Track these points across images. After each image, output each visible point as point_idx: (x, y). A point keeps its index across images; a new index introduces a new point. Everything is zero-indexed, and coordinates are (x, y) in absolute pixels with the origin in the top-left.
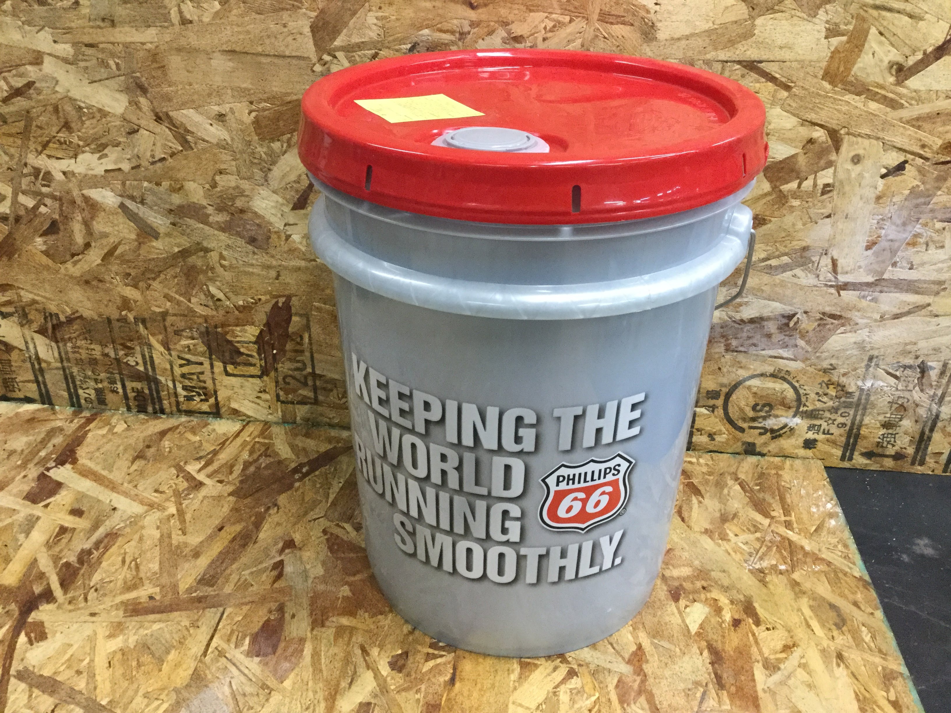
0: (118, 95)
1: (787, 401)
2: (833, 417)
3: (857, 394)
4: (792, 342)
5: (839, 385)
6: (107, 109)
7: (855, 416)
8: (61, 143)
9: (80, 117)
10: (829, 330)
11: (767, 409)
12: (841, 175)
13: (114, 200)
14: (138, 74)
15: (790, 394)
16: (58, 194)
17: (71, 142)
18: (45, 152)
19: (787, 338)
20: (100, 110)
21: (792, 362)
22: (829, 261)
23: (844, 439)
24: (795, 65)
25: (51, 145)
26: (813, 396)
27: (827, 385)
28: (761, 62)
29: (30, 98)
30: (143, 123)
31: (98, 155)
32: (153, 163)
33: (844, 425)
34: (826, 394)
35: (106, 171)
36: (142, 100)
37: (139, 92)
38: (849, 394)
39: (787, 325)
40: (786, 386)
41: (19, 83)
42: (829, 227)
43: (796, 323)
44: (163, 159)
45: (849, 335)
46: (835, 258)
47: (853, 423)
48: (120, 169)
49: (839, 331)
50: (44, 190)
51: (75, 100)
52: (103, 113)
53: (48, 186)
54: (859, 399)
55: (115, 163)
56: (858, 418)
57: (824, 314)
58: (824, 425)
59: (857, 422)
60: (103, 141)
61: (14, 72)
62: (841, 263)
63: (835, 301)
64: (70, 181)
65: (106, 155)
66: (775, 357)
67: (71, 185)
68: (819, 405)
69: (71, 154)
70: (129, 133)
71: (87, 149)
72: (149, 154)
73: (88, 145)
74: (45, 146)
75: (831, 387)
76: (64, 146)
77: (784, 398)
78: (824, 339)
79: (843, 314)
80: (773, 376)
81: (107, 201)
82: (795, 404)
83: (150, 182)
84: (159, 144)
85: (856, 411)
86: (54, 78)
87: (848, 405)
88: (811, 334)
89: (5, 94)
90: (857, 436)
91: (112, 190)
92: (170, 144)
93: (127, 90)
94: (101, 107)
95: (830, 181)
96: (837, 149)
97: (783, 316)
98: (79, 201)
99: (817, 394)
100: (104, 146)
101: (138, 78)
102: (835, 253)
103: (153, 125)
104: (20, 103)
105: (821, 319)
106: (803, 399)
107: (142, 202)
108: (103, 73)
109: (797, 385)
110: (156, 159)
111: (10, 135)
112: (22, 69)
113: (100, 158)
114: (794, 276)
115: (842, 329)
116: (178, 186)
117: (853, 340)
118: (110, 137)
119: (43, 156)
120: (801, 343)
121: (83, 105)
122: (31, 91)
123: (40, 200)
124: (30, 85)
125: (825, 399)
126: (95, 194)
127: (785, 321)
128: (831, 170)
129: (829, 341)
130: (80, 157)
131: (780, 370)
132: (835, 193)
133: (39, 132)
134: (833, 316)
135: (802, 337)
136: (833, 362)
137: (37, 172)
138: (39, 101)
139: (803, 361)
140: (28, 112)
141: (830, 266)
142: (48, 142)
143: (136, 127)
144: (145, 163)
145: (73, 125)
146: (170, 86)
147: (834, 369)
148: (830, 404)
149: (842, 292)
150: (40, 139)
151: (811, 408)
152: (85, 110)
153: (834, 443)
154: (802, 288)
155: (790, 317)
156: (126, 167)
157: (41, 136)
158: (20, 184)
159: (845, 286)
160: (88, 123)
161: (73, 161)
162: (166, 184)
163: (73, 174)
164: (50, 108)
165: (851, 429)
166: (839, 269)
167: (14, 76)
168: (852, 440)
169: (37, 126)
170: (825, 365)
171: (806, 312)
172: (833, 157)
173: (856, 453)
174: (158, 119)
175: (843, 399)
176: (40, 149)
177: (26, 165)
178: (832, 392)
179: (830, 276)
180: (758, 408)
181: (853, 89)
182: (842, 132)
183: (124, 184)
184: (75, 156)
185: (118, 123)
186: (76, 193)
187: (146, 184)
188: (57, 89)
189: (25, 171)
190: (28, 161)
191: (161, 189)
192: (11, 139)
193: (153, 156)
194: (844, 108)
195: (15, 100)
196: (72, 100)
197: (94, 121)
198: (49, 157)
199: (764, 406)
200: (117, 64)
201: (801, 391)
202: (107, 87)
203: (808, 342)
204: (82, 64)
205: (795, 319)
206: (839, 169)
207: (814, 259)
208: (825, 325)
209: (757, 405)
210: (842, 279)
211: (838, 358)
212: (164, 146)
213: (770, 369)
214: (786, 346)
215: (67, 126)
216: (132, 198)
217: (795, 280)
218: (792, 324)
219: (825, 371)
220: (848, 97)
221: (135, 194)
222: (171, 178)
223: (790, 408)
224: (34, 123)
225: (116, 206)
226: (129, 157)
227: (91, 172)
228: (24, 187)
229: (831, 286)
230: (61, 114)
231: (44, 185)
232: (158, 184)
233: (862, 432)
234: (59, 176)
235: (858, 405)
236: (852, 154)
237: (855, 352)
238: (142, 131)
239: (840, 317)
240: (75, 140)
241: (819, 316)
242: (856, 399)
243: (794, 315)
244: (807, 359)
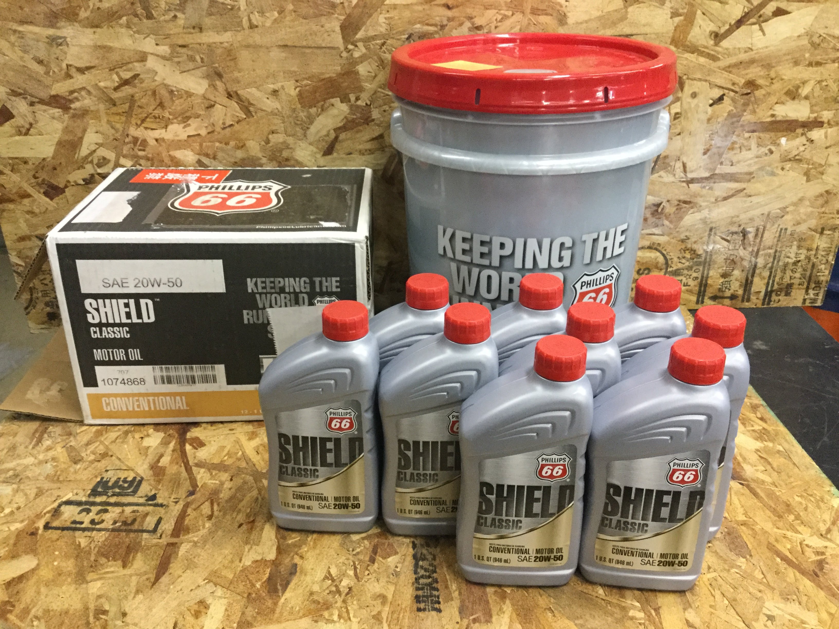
0: (201, 81)
1: (659, 265)
2: (689, 273)
3: (704, 255)
4: (660, 223)
5: (692, 250)
6: (192, 91)
7: (703, 271)
8: (155, 118)
9: (172, 98)
10: (684, 212)
11: (646, 272)
12: (685, 106)
13: (193, 158)
14: (217, 65)
15: (661, 259)
16: (150, 156)
17: (163, 117)
18: (143, 125)
19: (657, 221)
20: (187, 92)
21: (662, 237)
22: (681, 164)
23: (697, 288)
24: (653, 36)
25: (148, 120)
26: (676, 259)
27: (684, 251)
28: (632, 35)
29: (135, 87)
30: (218, 100)
31: (183, 125)
32: (224, 129)
33: (697, 278)
34: (684, 257)
35: (189, 136)
36: (218, 83)
37: (216, 77)
38: (699, 256)
39: (657, 211)
40: (658, 254)
41: (127, 75)
42: (680, 141)
43: (663, 209)
44: (231, 125)
45: (696, 214)
46: (685, 161)
47: (702, 277)
48: (199, 135)
49: (690, 212)
50: (141, 153)
51: (169, 86)
52: (189, 94)
53: (144, 150)
54: (706, 259)
55: (196, 130)
56: (706, 272)
57: (679, 201)
58: (684, 280)
59: (705, 275)
60: (188, 114)
61: (124, 68)
62: (689, 165)
63: (686, 192)
64: (161, 145)
65: (189, 125)
66: (651, 234)
67: (160, 149)
68: (680, 266)
69: (163, 125)
70: (208, 108)
71: (175, 121)
72: (221, 122)
73: (176, 118)
74: (143, 121)
75: (687, 252)
76: (158, 120)
77: (658, 263)
78: (681, 218)
79: (692, 200)
80: (650, 248)
81: (187, 159)
82: (664, 266)
83: (221, 143)
84: (229, 114)
85: (704, 267)
86: (154, 71)
87: (698, 264)
88: (672, 216)
89: (117, 84)
90: (706, 285)
91: (192, 150)
92: (238, 114)
93: (207, 76)
94: (187, 89)
95: (678, 110)
96: (682, 90)
97: (654, 205)
98: (167, 160)
99: (679, 258)
100: (188, 118)
101: (216, 67)
102: (684, 159)
103: (225, 101)
104: (127, 90)
105: (678, 205)
106: (670, 262)
107: (214, 158)
108: (191, 65)
109: (665, 252)
110: (227, 125)
111: (118, 114)
112: (130, 66)
113: (184, 127)
114: (660, 177)
115: (692, 211)
116: (242, 144)
117: (699, 218)
118: (193, 112)
119: (142, 128)
120: (666, 223)
121: (174, 89)
122: (136, 81)
123: (136, 161)
124: (136, 76)
125: (683, 261)
126: (179, 154)
127: (655, 208)
128: (678, 104)
129: (684, 220)
130: (170, 127)
131: (654, 244)
132: (682, 118)
133: (140, 110)
134: (685, 202)
135: (667, 218)
136: (687, 234)
137: (135, 140)
138: (142, 88)
139: (668, 236)
140: (133, 96)
141: (682, 168)
142: (146, 117)
143: (213, 103)
144: (218, 129)
145: (166, 104)
146: (239, 72)
147: (688, 239)
148: (687, 264)
149: (690, 185)
150: (140, 116)
151: (675, 268)
152: (176, 93)
153: (690, 292)
154: (665, 184)
155: (659, 205)
156: (203, 132)
157: (141, 113)
158: (122, 150)
159: (692, 181)
160: (177, 102)
161: (164, 130)
162: (232, 143)
163: (163, 140)
164: (150, 93)
165: (702, 280)
166: (688, 169)
167: (125, 70)
168: (702, 289)
169: (139, 107)
170: (683, 236)
171: (668, 201)
172: (680, 94)
173: (706, 298)
174: (230, 96)
175: (695, 260)
176: (139, 122)
177: (128, 135)
178: (688, 255)
179: (682, 175)
180: (641, 272)
181: (689, 49)
182: (685, 77)
183: (201, 145)
184: (166, 127)
185: (200, 101)
186: (164, 154)
187: (217, 144)
188: (156, 78)
189: (127, 140)
190: (129, 133)
191: (229, 147)
192: (118, 117)
193: (224, 124)
194: (685, 62)
195: (123, 88)
196: (166, 86)
197: (182, 100)
198: (146, 128)
199: (645, 270)
200: (202, 59)
201: (668, 257)
202: (193, 75)
203: (671, 222)
204: (176, 60)
205: (662, 206)
206: (684, 103)
207: (671, 164)
208: (681, 209)
209: (640, 270)
210: (690, 176)
211: (690, 231)
212: (233, 115)
213: (647, 243)
214: (657, 226)
215: (161, 105)
216: (207, 155)
217: (660, 179)
218: (660, 210)
219: (683, 241)
220: (687, 55)
221: (209, 152)
222: (236, 139)
223: (661, 270)
224: (137, 104)
225: (194, 162)
226: (206, 125)
227: (177, 138)
228: (125, 152)
229: (683, 181)
230: (157, 97)
231: (140, 150)
232: (227, 144)
233: (709, 282)
234: (152, 142)
235: (705, 262)
236: (691, 92)
237: (701, 226)
238: (217, 106)
239: (689, 203)
240: (167, 115)
241: (677, 203)
242: (703, 259)
244: (671, 234)
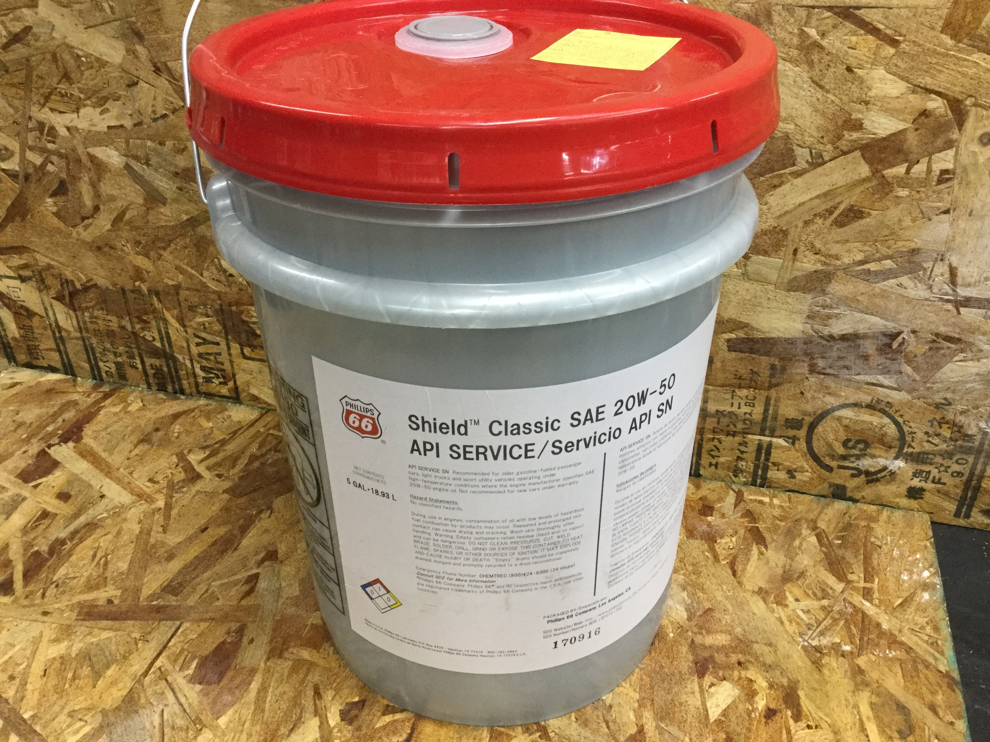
0: (115, 43)
1: (887, 439)
2: (946, 462)
3: (979, 437)
4: (895, 367)
5: (955, 425)
6: (104, 58)
7: (975, 464)
8: (62, 96)
9: (79, 67)
10: (944, 355)
11: (861, 446)
12: (965, 159)
13: (119, 160)
14: (133, 19)
15: (891, 430)
16: (63, 151)
17: (71, 94)
18: (48, 104)
19: (888, 362)
20: (98, 60)
21: (895, 392)
22: (946, 269)
23: (959, 491)
24: (904, 12)
25: (53, 97)
26: (920, 435)
27: (940, 424)
28: (858, 8)
29: (28, 45)
30: (142, 74)
31: (99, 110)
32: (155, 120)
33: (960, 474)
34: (938, 435)
35: (109, 127)
36: (139, 48)
37: (135, 40)
38: (969, 437)
39: (890, 346)
40: (886, 420)
41: (17, 28)
42: (947, 226)
43: (901, 344)
44: (164, 116)
45: (970, 363)
46: (954, 265)
47: (972, 474)
48: (122, 126)
49: (956, 358)
50: (50, 146)
51: (72, 47)
52: (102, 63)
53: (54, 143)
54: (982, 444)
55: (117, 118)
56: (979, 467)
57: (937, 335)
58: (935, 472)
59: (977, 472)
60: (104, 93)
61: (11, 16)
62: (962, 271)
63: (953, 320)
64: (74, 137)
65: (107, 110)
66: (873, 384)
67: (75, 142)
68: (927, 447)
69: (74, 107)
70: (129, 86)
71: (88, 102)
72: (150, 110)
73: (89, 98)
74: (47, 98)
75: (945, 426)
76: (66, 99)
77: (884, 435)
78: (938, 367)
79: (963, 337)
80: (870, 406)
81: (111, 161)
82: (897, 443)
83: (154, 141)
84: (159, 99)
85: (977, 459)
86: (50, 22)
87: (968, 451)
88: (919, 359)
89: (5, 40)
90: (977, 489)
91: (117, 150)
92: (170, 99)
93: (123, 37)
94: (98, 56)
95: (950, 166)
96: (961, 124)
97: (885, 335)
98: (84, 159)
99: (927, 433)
100: (105, 100)
101: (134, 23)
102: (955, 260)
103: (152, 77)
104: (20, 50)
105: (934, 341)
106: (908, 439)
107: (147, 164)
108: (98, 17)
109: (900, 420)
110: (158, 116)
111: (13, 85)
112: (18, 12)
113: (102, 113)
114: (900, 285)
115: (961, 356)
116: (182, 147)
117: (975, 370)
118: (110, 89)
119: (46, 109)
120: (908, 369)
121: (80, 53)
122: (29, 37)
123: (47, 158)
124: (27, 29)
125: (936, 441)
126: (100, 152)
127: (887, 340)
128: (951, 153)
129: (944, 370)
130: (82, 111)
131: (879, 401)
132: (956, 182)
133: (40, 82)
134: (949, 339)
135: (909, 362)
136: (949, 395)
137: (41, 125)
138: (37, 49)
139: (909, 392)
140: (28, 60)
141: (947, 275)
142: (51, 94)
143: (135, 79)
144: (147, 120)
145: (73, 75)
146: (166, 33)
147: (950, 404)
148: (944, 446)
149: (962, 310)
150: (42, 91)
151: (917, 450)
152: (83, 59)
153: (946, 494)
154: (909, 301)
155: (894, 336)
156: (128, 123)
157: (42, 87)
158: (26, 139)
159: (967, 302)
160: (87, 73)
161: (75, 115)
162: (169, 144)
163: (77, 129)
164: (49, 57)
165: (969, 480)
166: (959, 280)
167: (12, 20)
168: (969, 494)
169: (37, 76)
170: (938, 398)
171: (914, 332)
172: (955, 135)
173: (975, 510)
174: (157, 71)
175: (960, 442)
176: (42, 101)
177: (30, 118)
178: (947, 433)
179: (947, 288)
180: (851, 444)
181: (983, 45)
182: (968, 102)
183: (127, 143)
184: (77, 111)
185: (117, 74)
186: (80, 150)
187: (149, 143)
188: (54, 35)
189: (30, 125)
190: (32, 114)
191: (165, 149)
192: (14, 90)
193: (154, 112)
194: (971, 71)
195: (13, 47)
196: (70, 48)
197: (93, 71)
198: (52, 110)
199: (858, 442)
200: (111, 7)
201: (906, 429)
202: (103, 33)
203: (916, 369)
204: (77, 7)
205: (900, 339)
206: (963, 151)
207: (925, 265)
208: (938, 349)
209: (848, 440)
210: (963, 292)
211: (954, 392)
212: (166, 100)
213: (866, 399)
214: (886, 372)
215: (66, 77)
216: (137, 158)
217: (901, 291)
218: (895, 345)
219: (938, 406)
220: (976, 57)
221: (139, 153)
222: (175, 138)
223: (890, 447)
224: (35, 73)
225: (122, 166)
226: (130, 112)
227: (93, 129)
228: (30, 143)
229: (948, 301)
230: (60, 63)
231: (49, 142)
232: (162, 144)
233: (983, 485)
234: (63, 132)
235: (979, 451)
236: (980, 132)
237: (977, 386)
238: (142, 84)
239: (959, 340)
240: (76, 93)
241: (930, 337)
242: (977, 443)
243: (899, 334)
244: (914, 390)
